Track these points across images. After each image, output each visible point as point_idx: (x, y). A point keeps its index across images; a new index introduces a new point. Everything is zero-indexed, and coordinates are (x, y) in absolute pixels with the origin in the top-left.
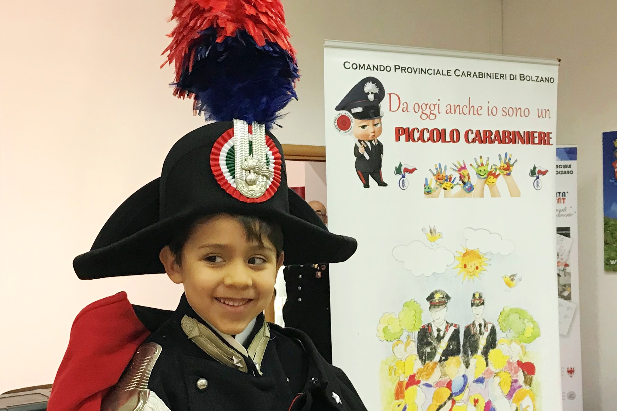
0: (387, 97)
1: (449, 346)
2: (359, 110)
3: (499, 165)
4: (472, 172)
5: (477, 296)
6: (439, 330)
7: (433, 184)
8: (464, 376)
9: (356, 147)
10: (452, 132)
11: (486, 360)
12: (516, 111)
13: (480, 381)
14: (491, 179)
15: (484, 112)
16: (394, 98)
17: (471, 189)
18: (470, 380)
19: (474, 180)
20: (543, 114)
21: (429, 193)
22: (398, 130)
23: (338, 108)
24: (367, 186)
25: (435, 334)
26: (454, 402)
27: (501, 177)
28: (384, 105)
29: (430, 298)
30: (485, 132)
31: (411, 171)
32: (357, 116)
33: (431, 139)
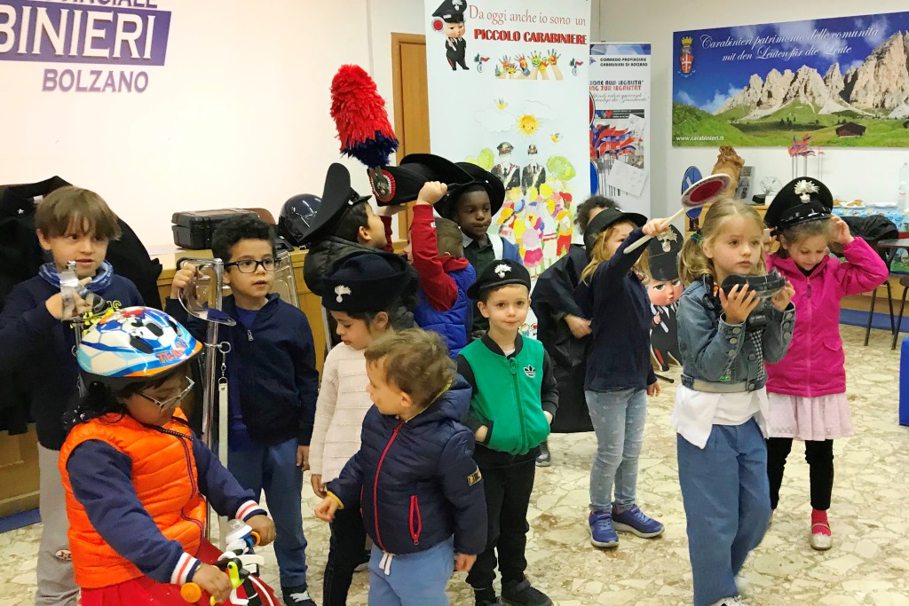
0: (468, 7)
1: (512, 180)
2: (449, 16)
3: (548, 58)
4: (529, 62)
5: (532, 147)
6: (505, 169)
7: (501, 69)
8: (523, 201)
9: (447, 42)
10: (515, 34)
11: (538, 190)
12: (562, 20)
13: (534, 204)
14: (543, 67)
15: (537, 20)
16: (474, 9)
17: (528, 73)
18: (527, 203)
19: (530, 67)
20: (580, 22)
21: (498, 75)
22: (476, 31)
23: (434, 15)
24: (455, 69)
25: (503, 172)
26: (515, 217)
27: (549, 65)
28: (466, 13)
29: (500, 147)
30: (538, 34)
31: (486, 60)
32: (446, 20)
33: (500, 38)
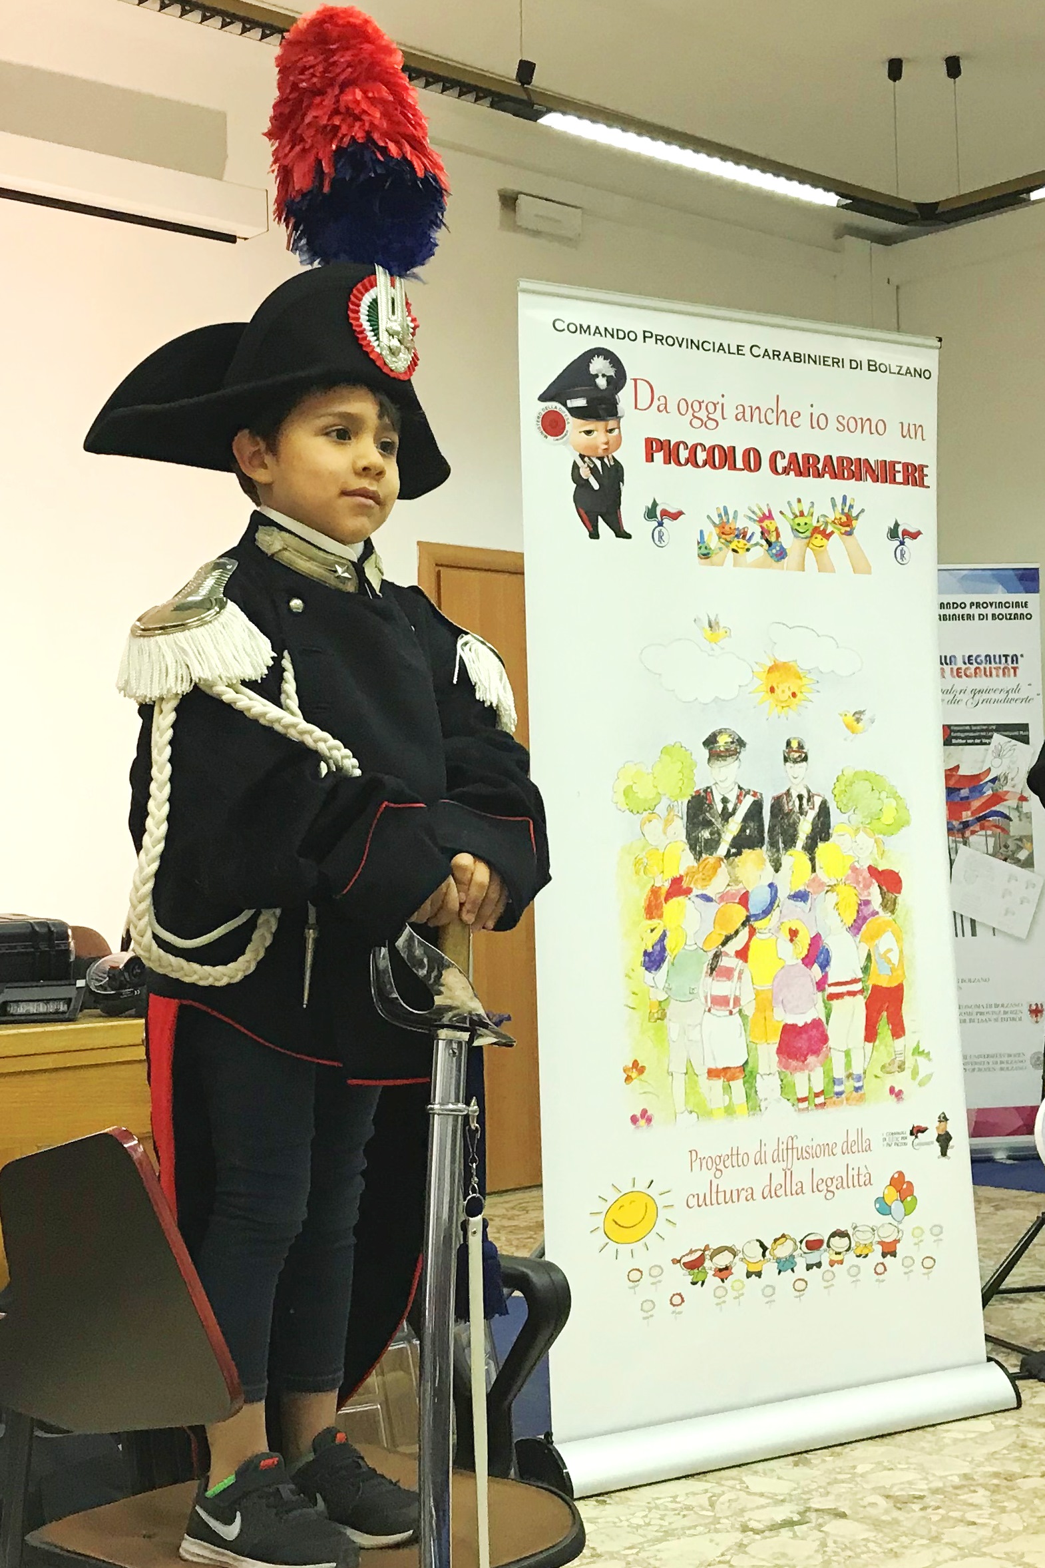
0: (629, 384)
1: (743, 830)
2: (581, 402)
3: (831, 518)
4: (783, 525)
5: (794, 745)
6: (725, 801)
7: (713, 542)
8: (771, 885)
9: (575, 467)
10: (747, 453)
11: (812, 860)
12: (863, 424)
13: (801, 896)
14: (818, 540)
15: (804, 421)
16: (643, 389)
17: (782, 555)
18: (782, 895)
19: (787, 539)
20: (910, 431)
21: (706, 556)
22: (649, 442)
23: (543, 398)
24: (594, 535)
25: (719, 807)
26: (752, 932)
27: (835, 537)
28: (624, 398)
29: (710, 742)
30: (807, 457)
31: (676, 516)
32: (576, 412)
33: (710, 462)
